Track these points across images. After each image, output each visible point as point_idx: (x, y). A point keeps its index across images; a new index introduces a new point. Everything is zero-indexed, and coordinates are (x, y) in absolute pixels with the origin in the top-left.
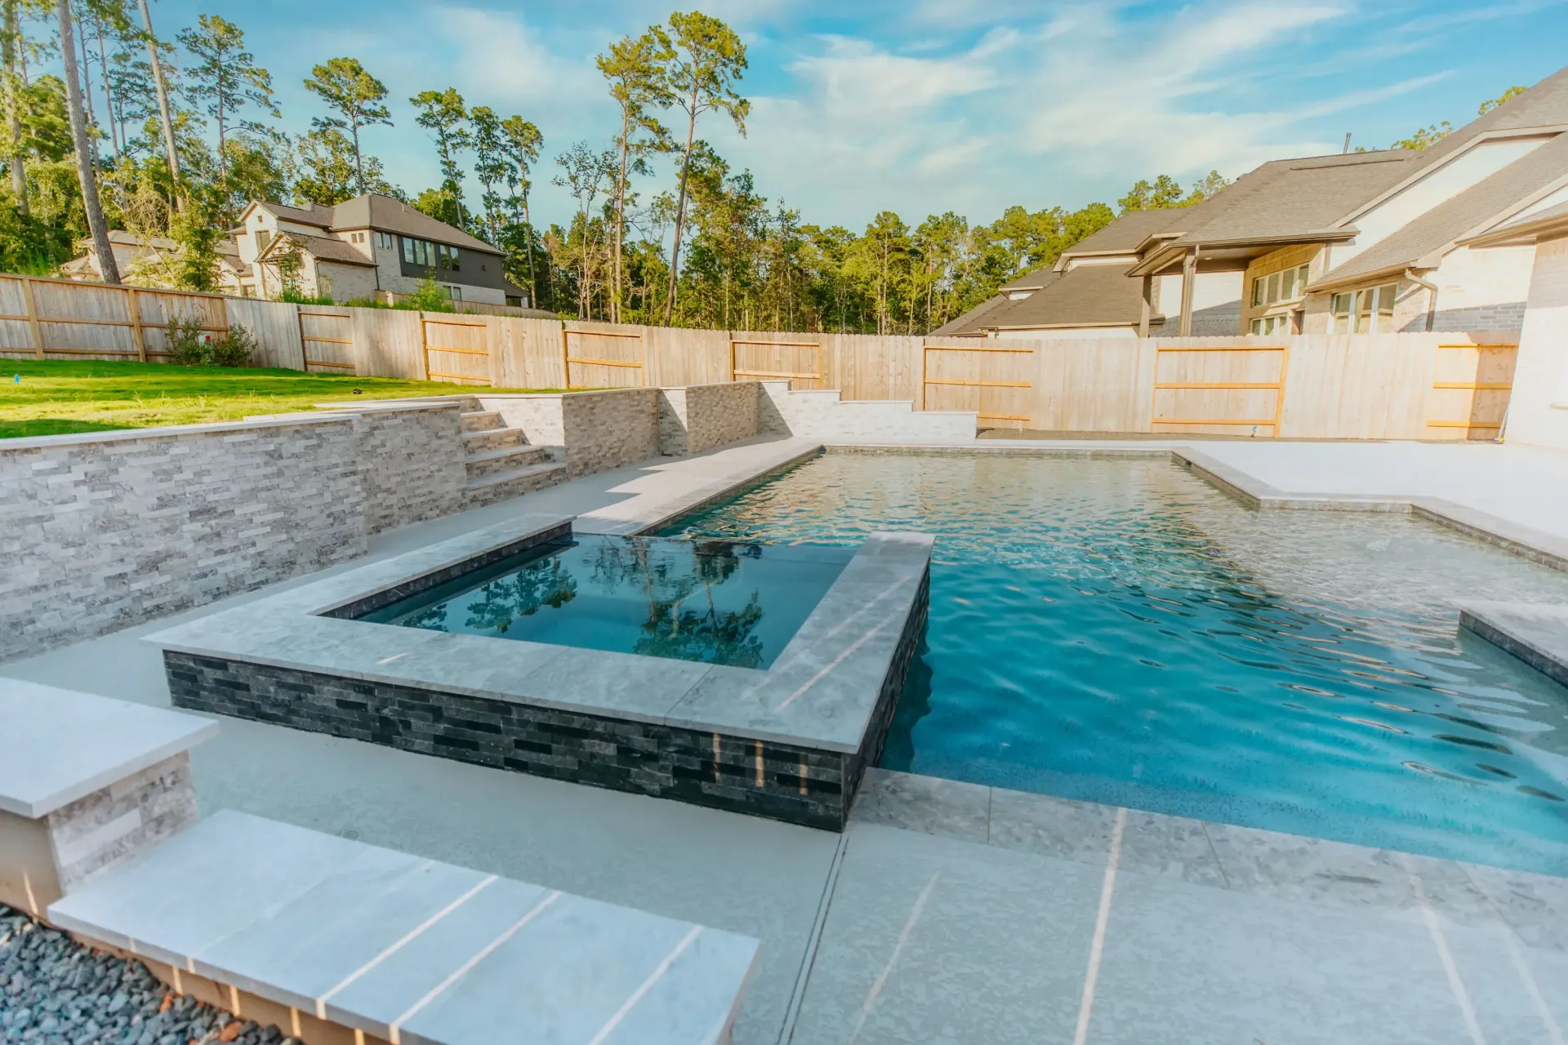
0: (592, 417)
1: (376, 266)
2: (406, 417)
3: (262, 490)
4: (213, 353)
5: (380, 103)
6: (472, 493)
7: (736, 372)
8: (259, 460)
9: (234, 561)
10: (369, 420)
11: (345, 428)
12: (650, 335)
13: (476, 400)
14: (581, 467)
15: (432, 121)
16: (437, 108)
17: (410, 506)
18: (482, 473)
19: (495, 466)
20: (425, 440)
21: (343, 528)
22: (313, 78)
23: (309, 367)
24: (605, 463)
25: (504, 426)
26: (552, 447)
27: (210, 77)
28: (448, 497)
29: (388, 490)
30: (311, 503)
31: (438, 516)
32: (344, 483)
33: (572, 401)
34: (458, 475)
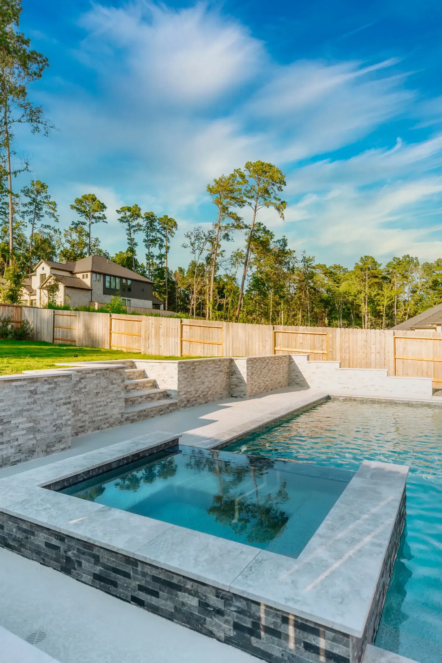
0: (193, 374)
1: (91, 290)
2: (98, 372)
3: (25, 410)
4: (13, 334)
5: (102, 213)
6: (127, 415)
7: (276, 348)
8: (26, 395)
9: (7, 448)
10: (80, 374)
11: (68, 379)
12: (228, 327)
13: (133, 362)
14: (186, 402)
15: (125, 220)
16: (128, 214)
17: (94, 421)
18: (132, 404)
19: (140, 400)
20: (106, 385)
21: (60, 433)
22: (74, 204)
23: (55, 341)
24: (199, 400)
25: (147, 377)
26: (170, 390)
27: (32, 207)
28: (114, 417)
29: (85, 412)
30: (47, 418)
31: (108, 427)
32: (64, 408)
33: (183, 365)
34: (120, 405)
